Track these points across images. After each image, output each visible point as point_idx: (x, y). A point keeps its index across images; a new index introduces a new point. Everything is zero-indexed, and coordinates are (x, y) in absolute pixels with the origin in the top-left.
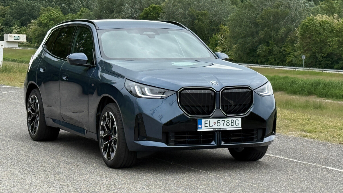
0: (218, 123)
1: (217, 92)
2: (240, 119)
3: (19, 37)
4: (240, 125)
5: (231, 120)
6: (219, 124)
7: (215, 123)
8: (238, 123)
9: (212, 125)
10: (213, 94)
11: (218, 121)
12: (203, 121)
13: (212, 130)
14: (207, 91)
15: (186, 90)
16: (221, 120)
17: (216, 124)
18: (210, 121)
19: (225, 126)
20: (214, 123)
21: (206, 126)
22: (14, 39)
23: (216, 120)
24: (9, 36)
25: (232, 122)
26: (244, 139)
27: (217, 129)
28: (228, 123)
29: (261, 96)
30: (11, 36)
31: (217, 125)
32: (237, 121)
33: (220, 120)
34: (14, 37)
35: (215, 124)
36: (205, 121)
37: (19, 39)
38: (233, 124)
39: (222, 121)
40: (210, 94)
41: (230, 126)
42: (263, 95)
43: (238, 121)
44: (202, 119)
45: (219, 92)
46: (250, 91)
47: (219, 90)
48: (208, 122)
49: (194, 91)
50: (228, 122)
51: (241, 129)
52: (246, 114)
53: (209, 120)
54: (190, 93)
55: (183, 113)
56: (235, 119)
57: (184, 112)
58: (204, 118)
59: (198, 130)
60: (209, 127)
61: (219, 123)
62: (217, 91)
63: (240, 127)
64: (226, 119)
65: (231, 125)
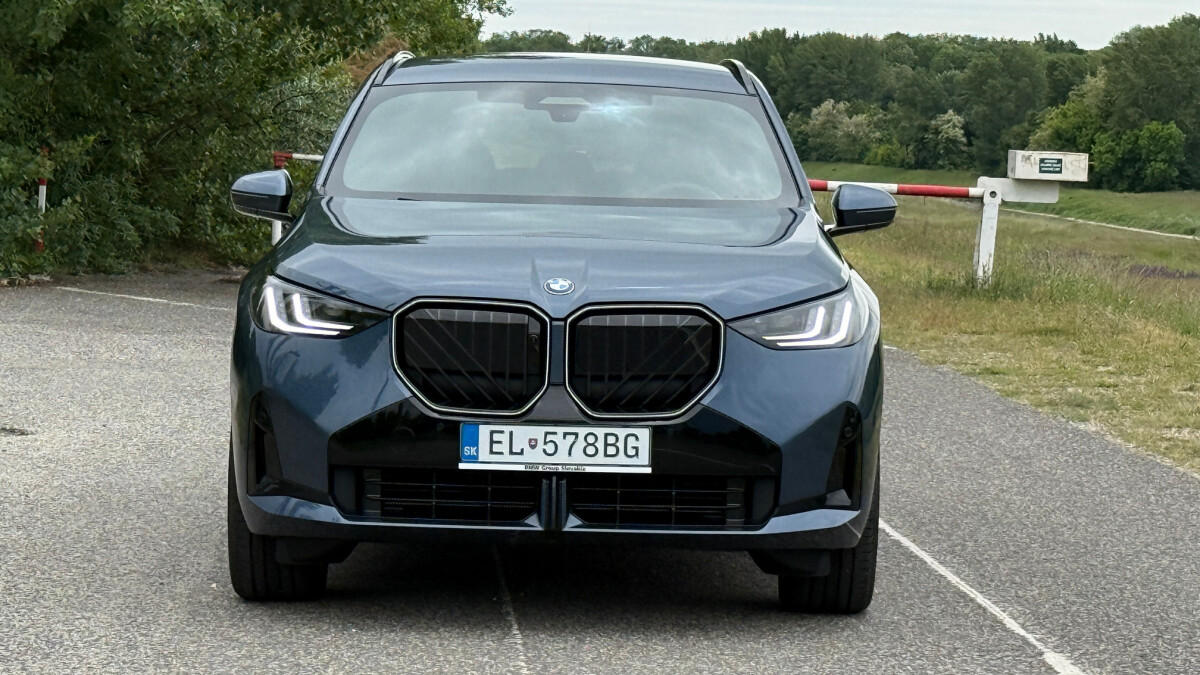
0: (545, 443)
1: (555, 323)
2: (644, 435)
3: (1060, 161)
4: (645, 457)
5: (606, 435)
6: (550, 448)
7: (536, 440)
8: (636, 448)
9: (522, 450)
10: (534, 328)
11: (547, 434)
12: (484, 431)
13: (521, 468)
14: (510, 318)
15: (427, 310)
16: (561, 430)
17: (541, 445)
18: (511, 433)
19: (578, 457)
20: (530, 440)
21: (494, 450)
22: (1041, 171)
23: (538, 432)
24: (1023, 156)
25: (609, 442)
26: (676, 513)
27: (540, 467)
28: (593, 445)
29: (772, 346)
30: (1028, 158)
31: (544, 451)
32: (631, 440)
33: (555, 433)
34: (1042, 161)
35: (533, 447)
36: (492, 433)
37: (1060, 172)
38: (611, 450)
39: (564, 437)
40: (523, 327)
41: (600, 458)
42: (781, 344)
43: (637, 438)
44: (477, 424)
45: (562, 323)
46: (706, 323)
47: (563, 316)
48: (505, 438)
49: (457, 315)
50: (591, 439)
51: (648, 470)
52: (677, 416)
53: (507, 429)
54: (441, 321)
55: (408, 394)
56: (622, 432)
57: (415, 395)
58: (489, 420)
59: (462, 466)
60: (508, 457)
61: (554, 442)
62: (552, 319)
63: (647, 463)
64: (582, 431)
65: (606, 455)
